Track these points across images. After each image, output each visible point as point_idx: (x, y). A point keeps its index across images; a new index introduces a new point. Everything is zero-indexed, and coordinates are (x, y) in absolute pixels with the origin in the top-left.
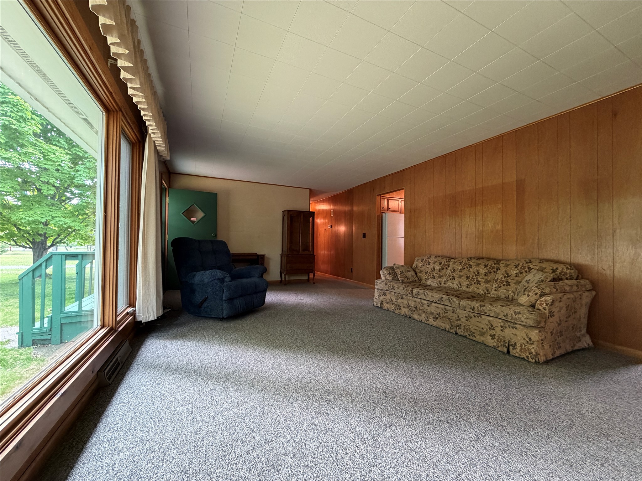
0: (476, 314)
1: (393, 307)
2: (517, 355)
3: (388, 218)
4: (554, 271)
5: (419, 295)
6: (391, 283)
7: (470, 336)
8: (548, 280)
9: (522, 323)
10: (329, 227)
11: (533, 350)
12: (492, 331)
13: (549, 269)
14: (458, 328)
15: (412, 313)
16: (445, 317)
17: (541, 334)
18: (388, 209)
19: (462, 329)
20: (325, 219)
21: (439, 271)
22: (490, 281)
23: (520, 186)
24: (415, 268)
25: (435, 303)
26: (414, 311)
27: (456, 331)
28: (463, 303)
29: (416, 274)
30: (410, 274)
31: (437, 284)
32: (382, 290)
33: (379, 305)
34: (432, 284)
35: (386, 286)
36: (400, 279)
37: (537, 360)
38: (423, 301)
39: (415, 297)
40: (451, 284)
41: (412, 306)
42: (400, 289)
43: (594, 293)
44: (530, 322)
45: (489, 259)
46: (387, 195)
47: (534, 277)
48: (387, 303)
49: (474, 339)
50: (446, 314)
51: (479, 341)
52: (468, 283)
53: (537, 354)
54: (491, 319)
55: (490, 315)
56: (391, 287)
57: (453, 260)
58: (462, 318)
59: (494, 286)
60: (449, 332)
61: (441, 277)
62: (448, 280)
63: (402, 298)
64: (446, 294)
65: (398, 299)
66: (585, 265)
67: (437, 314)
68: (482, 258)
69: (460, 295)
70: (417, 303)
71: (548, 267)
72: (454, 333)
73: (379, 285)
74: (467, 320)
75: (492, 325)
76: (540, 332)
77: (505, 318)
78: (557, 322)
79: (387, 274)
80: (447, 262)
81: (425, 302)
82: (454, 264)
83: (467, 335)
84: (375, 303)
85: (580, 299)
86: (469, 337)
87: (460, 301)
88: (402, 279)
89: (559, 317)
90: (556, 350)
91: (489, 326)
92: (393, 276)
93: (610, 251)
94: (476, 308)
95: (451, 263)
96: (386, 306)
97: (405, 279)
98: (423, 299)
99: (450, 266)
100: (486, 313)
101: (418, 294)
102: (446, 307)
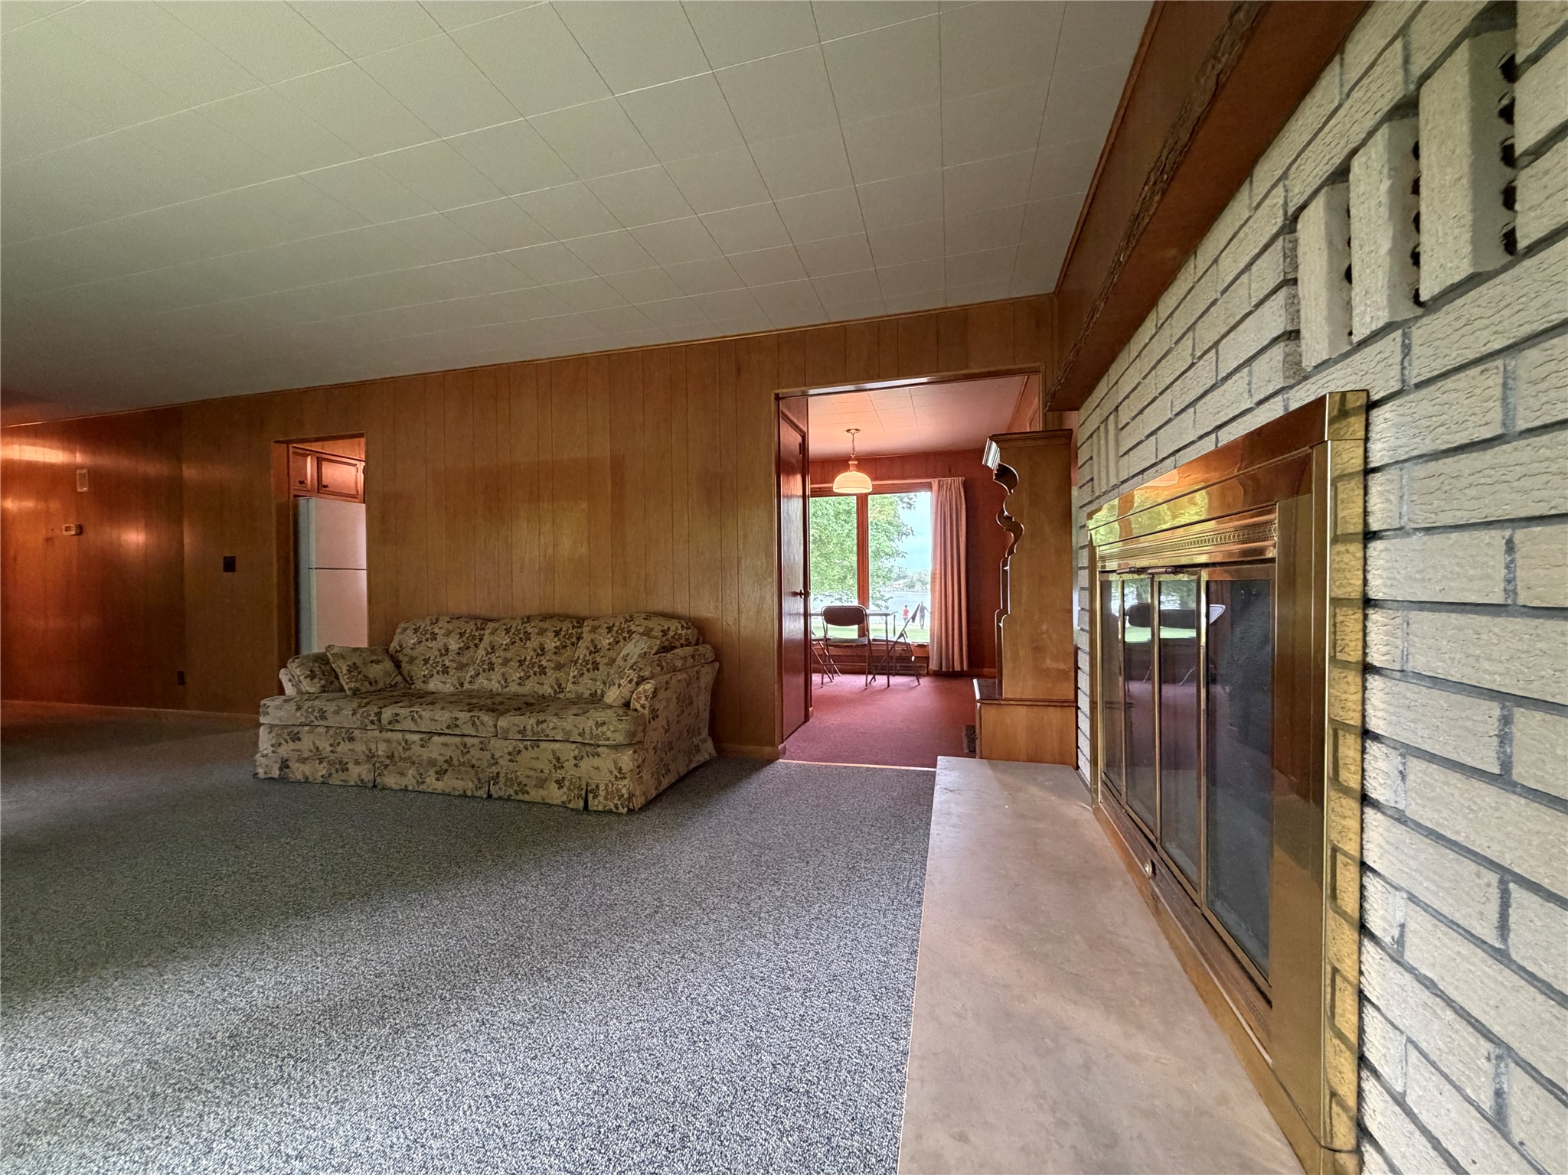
0: (529, 743)
1: (322, 770)
2: (600, 808)
3: (315, 512)
4: (665, 632)
5: (397, 721)
6: (317, 703)
7: (517, 794)
8: (653, 652)
9: (607, 742)
10: (67, 529)
11: (624, 791)
12: (558, 771)
13: (657, 633)
14: (492, 782)
15: (380, 775)
16: (464, 764)
17: (636, 755)
18: (321, 488)
19: (501, 785)
20: (46, 500)
21: (459, 654)
22: (564, 666)
23: (618, 465)
24: (397, 651)
25: (440, 734)
26: (386, 766)
27: (489, 790)
28: (503, 723)
29: (398, 665)
30: (380, 670)
31: (454, 686)
32: (286, 726)
33: (276, 773)
34: (441, 687)
35: (298, 714)
36: (346, 687)
37: (631, 806)
38: (409, 736)
39: (387, 731)
40: (486, 682)
41: (378, 756)
42: (344, 714)
43: (717, 665)
44: (620, 738)
45: (564, 617)
46: (316, 447)
47: (634, 649)
48: (303, 761)
49: (527, 798)
50: (468, 757)
51: (536, 801)
52: (522, 674)
53: (631, 796)
54: (557, 746)
55: (556, 738)
56: (316, 714)
57: (491, 625)
58: (502, 757)
59: (572, 674)
60: (473, 797)
61: (462, 667)
62: (479, 674)
63: (351, 739)
64: (466, 708)
65: (339, 743)
66: (707, 619)
67: (446, 761)
68: (552, 617)
69: (497, 705)
70: (394, 744)
71: (656, 625)
72: (485, 796)
73: (274, 712)
74: (511, 761)
75: (558, 760)
76: (634, 752)
77: (580, 739)
78: (663, 727)
79: (302, 678)
80: (477, 629)
81: (416, 737)
82: (492, 633)
83: (513, 794)
84: (261, 771)
85: (698, 678)
86: (518, 798)
87: (498, 720)
88: (353, 685)
89: (667, 717)
90: (662, 778)
91: (554, 762)
92: (323, 682)
93: (734, 594)
94: (529, 728)
95: (487, 632)
96: (298, 770)
97: (362, 684)
98: (410, 731)
99: (485, 638)
100: (548, 736)
101: (395, 719)
102: (466, 739)
